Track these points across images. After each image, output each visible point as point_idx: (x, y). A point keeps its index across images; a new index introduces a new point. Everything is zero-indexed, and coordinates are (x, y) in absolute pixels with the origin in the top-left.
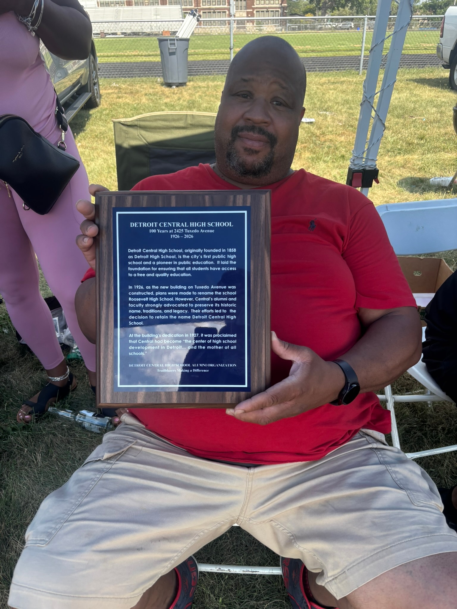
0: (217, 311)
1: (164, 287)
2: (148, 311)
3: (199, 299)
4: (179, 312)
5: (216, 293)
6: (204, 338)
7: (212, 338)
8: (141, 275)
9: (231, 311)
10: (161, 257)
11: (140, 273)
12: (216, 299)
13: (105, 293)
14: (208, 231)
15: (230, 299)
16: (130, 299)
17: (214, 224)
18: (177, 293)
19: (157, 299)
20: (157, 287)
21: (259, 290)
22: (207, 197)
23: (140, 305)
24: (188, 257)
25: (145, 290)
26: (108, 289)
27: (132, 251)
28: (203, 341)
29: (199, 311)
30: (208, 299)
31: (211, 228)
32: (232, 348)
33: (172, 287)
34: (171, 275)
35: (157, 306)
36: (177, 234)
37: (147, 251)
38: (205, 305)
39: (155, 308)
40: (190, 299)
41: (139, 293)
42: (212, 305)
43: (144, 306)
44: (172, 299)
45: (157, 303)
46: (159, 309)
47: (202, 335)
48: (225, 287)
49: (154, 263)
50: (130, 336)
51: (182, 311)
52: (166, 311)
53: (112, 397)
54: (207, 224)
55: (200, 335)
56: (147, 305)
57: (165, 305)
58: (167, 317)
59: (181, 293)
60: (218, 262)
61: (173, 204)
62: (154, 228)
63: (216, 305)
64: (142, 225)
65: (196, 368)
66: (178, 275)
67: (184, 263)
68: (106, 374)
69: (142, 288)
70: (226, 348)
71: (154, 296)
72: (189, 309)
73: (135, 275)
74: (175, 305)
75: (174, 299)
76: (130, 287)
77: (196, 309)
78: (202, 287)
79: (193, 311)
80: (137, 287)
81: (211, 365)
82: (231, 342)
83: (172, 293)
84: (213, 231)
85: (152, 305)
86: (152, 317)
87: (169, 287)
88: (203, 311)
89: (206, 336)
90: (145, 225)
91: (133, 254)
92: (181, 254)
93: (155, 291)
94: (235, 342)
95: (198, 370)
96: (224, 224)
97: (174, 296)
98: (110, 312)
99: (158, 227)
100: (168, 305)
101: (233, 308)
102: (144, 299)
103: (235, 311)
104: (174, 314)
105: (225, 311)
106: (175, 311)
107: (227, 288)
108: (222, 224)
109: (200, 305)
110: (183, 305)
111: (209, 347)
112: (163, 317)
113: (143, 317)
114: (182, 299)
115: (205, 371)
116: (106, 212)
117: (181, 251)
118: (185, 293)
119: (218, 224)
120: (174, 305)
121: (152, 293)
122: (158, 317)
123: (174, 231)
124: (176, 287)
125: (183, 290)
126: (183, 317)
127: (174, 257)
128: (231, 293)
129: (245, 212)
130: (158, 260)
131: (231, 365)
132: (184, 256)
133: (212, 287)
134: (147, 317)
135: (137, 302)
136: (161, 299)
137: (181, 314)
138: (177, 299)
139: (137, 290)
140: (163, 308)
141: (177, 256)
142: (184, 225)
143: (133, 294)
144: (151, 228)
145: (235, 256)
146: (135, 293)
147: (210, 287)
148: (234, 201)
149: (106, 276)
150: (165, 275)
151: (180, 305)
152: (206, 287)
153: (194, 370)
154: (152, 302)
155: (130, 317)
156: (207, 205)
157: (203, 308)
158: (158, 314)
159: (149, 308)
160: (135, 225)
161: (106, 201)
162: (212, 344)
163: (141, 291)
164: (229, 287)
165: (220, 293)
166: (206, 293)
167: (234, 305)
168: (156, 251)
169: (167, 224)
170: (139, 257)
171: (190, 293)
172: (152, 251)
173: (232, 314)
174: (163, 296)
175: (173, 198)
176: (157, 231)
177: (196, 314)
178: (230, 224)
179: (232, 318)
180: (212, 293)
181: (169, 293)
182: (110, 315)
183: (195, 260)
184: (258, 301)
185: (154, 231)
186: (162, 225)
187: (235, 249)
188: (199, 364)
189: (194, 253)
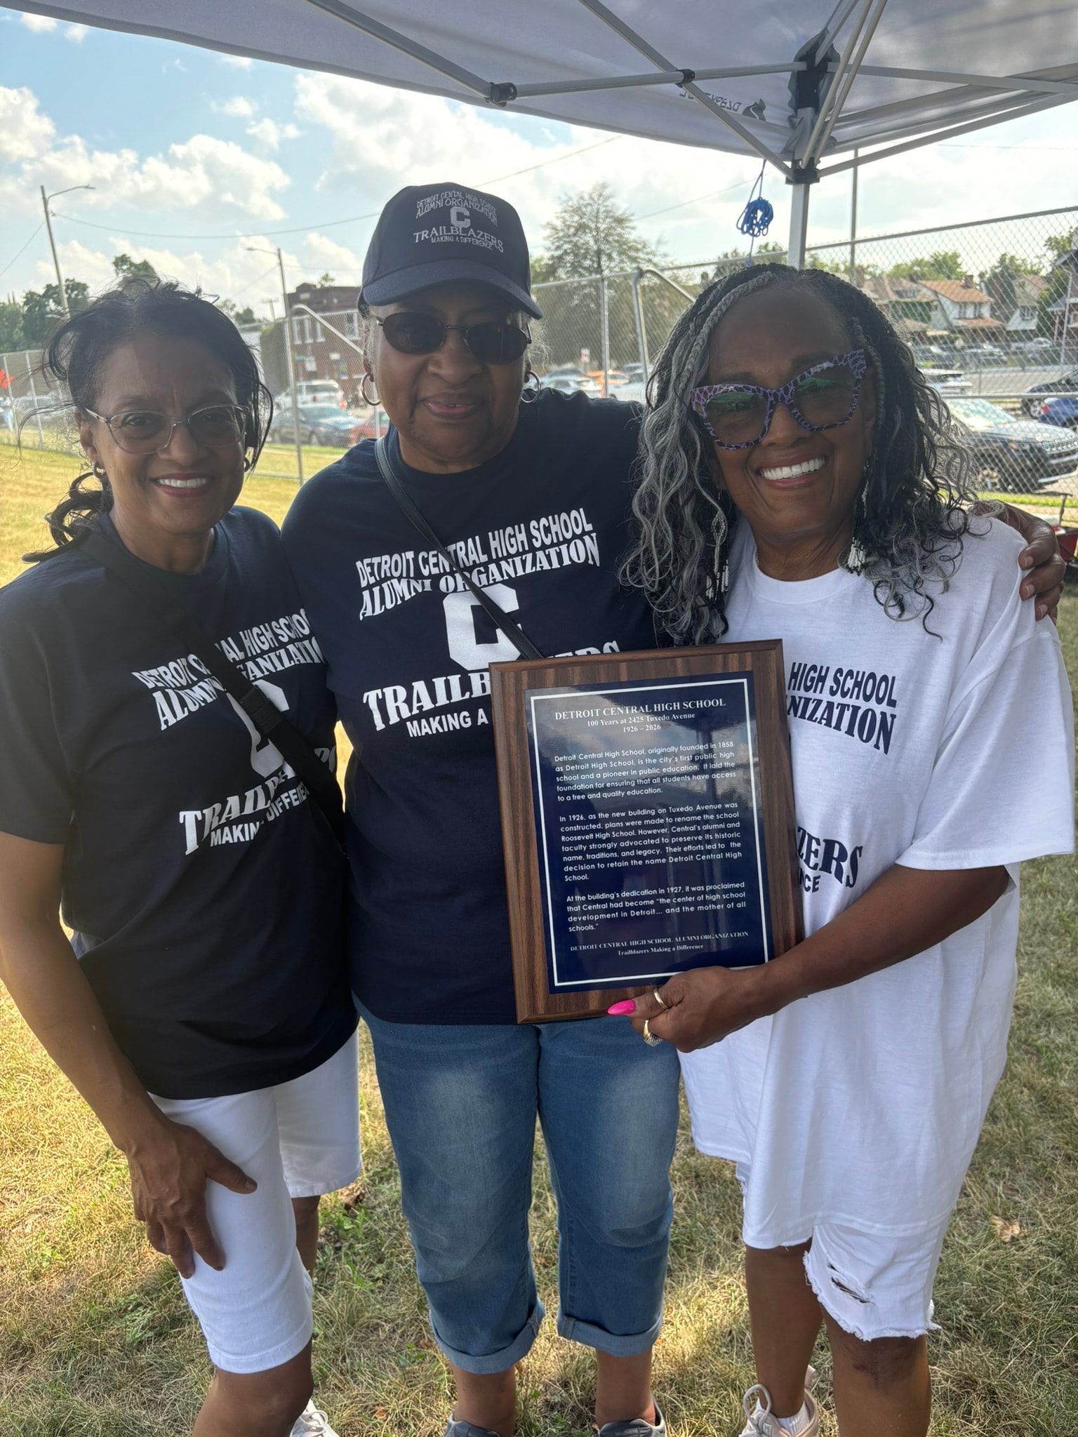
0: (709, 847)
1: (618, 815)
2: (594, 857)
3: (678, 829)
4: (645, 853)
5: (706, 817)
6: (691, 894)
7: (704, 893)
8: (579, 797)
9: (733, 844)
10: (609, 764)
11: (576, 794)
12: (706, 827)
13: (521, 833)
14: (685, 716)
15: (730, 826)
16: (563, 838)
17: (694, 705)
18: (640, 823)
19: (607, 835)
20: (607, 815)
21: (776, 805)
22: (679, 661)
23: (581, 847)
24: (655, 761)
25: (587, 822)
26: (526, 825)
27: (561, 759)
28: (690, 899)
29: (679, 849)
30: (693, 828)
31: (689, 711)
32: (739, 905)
33: (631, 813)
34: (629, 793)
35: (609, 846)
36: (634, 724)
37: (586, 757)
38: (689, 839)
39: (605, 850)
40: (663, 831)
41: (577, 828)
42: (700, 838)
43: (588, 848)
44: (632, 833)
45: (608, 840)
46: (613, 850)
47: (687, 888)
48: (720, 806)
49: (599, 776)
50: (569, 899)
51: (650, 852)
52: (624, 854)
53: (547, 1004)
54: (682, 706)
55: (683, 889)
56: (593, 846)
57: (622, 844)
58: (626, 863)
59: (646, 822)
60: (706, 766)
61: (624, 678)
62: (595, 718)
63: (707, 836)
64: (575, 714)
65: (682, 944)
66: (640, 792)
67: (649, 771)
68: (533, 966)
69: (582, 818)
70: (729, 906)
71: (603, 831)
72: (662, 846)
73: (569, 798)
74: (639, 843)
75: (636, 832)
76: (562, 819)
77: (674, 846)
78: (682, 809)
79: (669, 849)
80: (574, 817)
81: (706, 937)
82: (737, 896)
83: (633, 823)
84: (693, 716)
85: (600, 846)
86: (602, 866)
87: (627, 814)
88: (685, 849)
89: (693, 889)
90: (579, 714)
91: (564, 763)
92: (643, 757)
93: (604, 821)
94: (743, 895)
95: (685, 947)
96: (711, 703)
97: (636, 828)
98: (532, 863)
99: (601, 717)
100: (628, 843)
101: (736, 840)
102: (587, 837)
103: (739, 845)
104: (637, 858)
105: (722, 846)
106: (640, 853)
107: (723, 806)
108: (707, 703)
109: (681, 839)
110: (652, 841)
111: (700, 908)
112: (620, 864)
113: (588, 867)
114: (650, 832)
115: (697, 947)
116: (512, 699)
117: (642, 752)
118: (652, 822)
119: (700, 704)
120: (636, 843)
121: (599, 826)
122: (612, 865)
123: (628, 720)
124: (639, 812)
125: (649, 817)
126: (652, 862)
127: (631, 763)
128: (731, 816)
129: (745, 681)
130: (605, 770)
131: (739, 934)
132: (649, 761)
133: (698, 808)
134: (593, 866)
135: (576, 843)
136: (615, 835)
137: (649, 857)
138: (641, 832)
139: (574, 823)
140: (618, 850)
141: (636, 762)
142: (644, 708)
143: (568, 829)
144: (590, 719)
145: (732, 754)
146: (571, 828)
147: (695, 808)
148: (725, 664)
149: (520, 805)
150: (618, 793)
151: (646, 842)
152: (688, 809)
153: (679, 948)
154: (600, 841)
155: (566, 869)
156: (681, 674)
157: (687, 844)
158: (612, 860)
159: (596, 851)
160: (563, 715)
161: (512, 680)
162: (705, 903)
163: (581, 823)
164: (727, 806)
165: (712, 817)
166: (689, 819)
167: (737, 835)
168: (601, 755)
169: (616, 711)
170: (573, 768)
171: (662, 821)
172: (593, 756)
173: (735, 850)
174: (617, 829)
175: (623, 666)
176: (600, 723)
177: (675, 855)
178: (720, 702)
179: (735, 856)
180: (699, 818)
181: (628, 824)
182: (532, 869)
183: (667, 765)
184: (777, 823)
185: (595, 723)
186: (608, 712)
187: (732, 743)
188: (685, 936)
189: (664, 754)
